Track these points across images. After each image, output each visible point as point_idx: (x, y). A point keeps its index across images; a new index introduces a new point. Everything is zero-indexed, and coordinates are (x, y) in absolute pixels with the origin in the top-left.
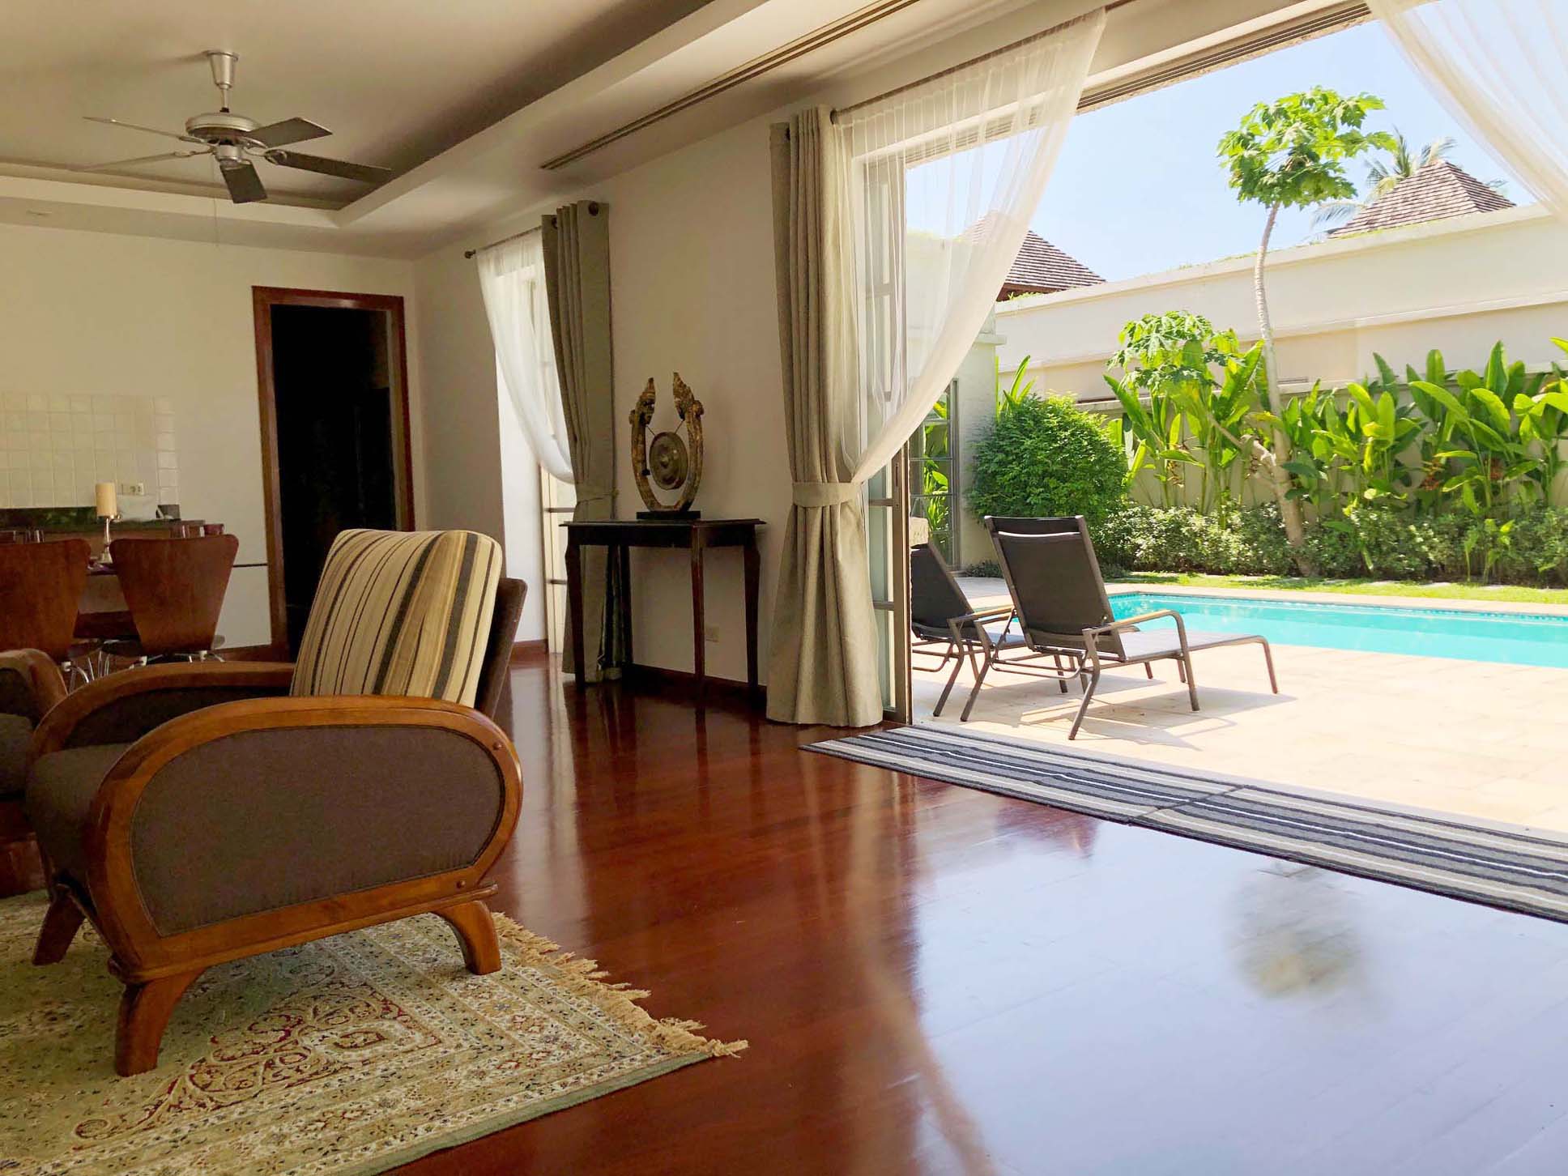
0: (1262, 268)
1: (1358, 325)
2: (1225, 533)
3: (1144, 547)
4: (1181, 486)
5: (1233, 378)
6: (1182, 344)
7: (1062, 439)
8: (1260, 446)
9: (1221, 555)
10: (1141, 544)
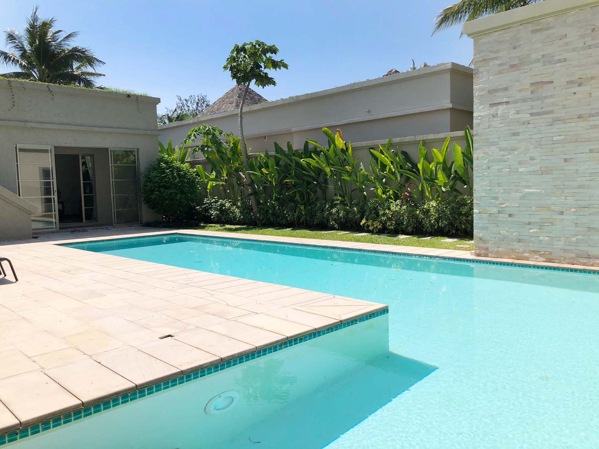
0: (241, 111)
2: (236, 209)
3: (214, 214)
4: (228, 191)
5: (230, 151)
6: (210, 137)
7: (167, 173)
8: (244, 176)
9: (235, 217)
10: (213, 214)
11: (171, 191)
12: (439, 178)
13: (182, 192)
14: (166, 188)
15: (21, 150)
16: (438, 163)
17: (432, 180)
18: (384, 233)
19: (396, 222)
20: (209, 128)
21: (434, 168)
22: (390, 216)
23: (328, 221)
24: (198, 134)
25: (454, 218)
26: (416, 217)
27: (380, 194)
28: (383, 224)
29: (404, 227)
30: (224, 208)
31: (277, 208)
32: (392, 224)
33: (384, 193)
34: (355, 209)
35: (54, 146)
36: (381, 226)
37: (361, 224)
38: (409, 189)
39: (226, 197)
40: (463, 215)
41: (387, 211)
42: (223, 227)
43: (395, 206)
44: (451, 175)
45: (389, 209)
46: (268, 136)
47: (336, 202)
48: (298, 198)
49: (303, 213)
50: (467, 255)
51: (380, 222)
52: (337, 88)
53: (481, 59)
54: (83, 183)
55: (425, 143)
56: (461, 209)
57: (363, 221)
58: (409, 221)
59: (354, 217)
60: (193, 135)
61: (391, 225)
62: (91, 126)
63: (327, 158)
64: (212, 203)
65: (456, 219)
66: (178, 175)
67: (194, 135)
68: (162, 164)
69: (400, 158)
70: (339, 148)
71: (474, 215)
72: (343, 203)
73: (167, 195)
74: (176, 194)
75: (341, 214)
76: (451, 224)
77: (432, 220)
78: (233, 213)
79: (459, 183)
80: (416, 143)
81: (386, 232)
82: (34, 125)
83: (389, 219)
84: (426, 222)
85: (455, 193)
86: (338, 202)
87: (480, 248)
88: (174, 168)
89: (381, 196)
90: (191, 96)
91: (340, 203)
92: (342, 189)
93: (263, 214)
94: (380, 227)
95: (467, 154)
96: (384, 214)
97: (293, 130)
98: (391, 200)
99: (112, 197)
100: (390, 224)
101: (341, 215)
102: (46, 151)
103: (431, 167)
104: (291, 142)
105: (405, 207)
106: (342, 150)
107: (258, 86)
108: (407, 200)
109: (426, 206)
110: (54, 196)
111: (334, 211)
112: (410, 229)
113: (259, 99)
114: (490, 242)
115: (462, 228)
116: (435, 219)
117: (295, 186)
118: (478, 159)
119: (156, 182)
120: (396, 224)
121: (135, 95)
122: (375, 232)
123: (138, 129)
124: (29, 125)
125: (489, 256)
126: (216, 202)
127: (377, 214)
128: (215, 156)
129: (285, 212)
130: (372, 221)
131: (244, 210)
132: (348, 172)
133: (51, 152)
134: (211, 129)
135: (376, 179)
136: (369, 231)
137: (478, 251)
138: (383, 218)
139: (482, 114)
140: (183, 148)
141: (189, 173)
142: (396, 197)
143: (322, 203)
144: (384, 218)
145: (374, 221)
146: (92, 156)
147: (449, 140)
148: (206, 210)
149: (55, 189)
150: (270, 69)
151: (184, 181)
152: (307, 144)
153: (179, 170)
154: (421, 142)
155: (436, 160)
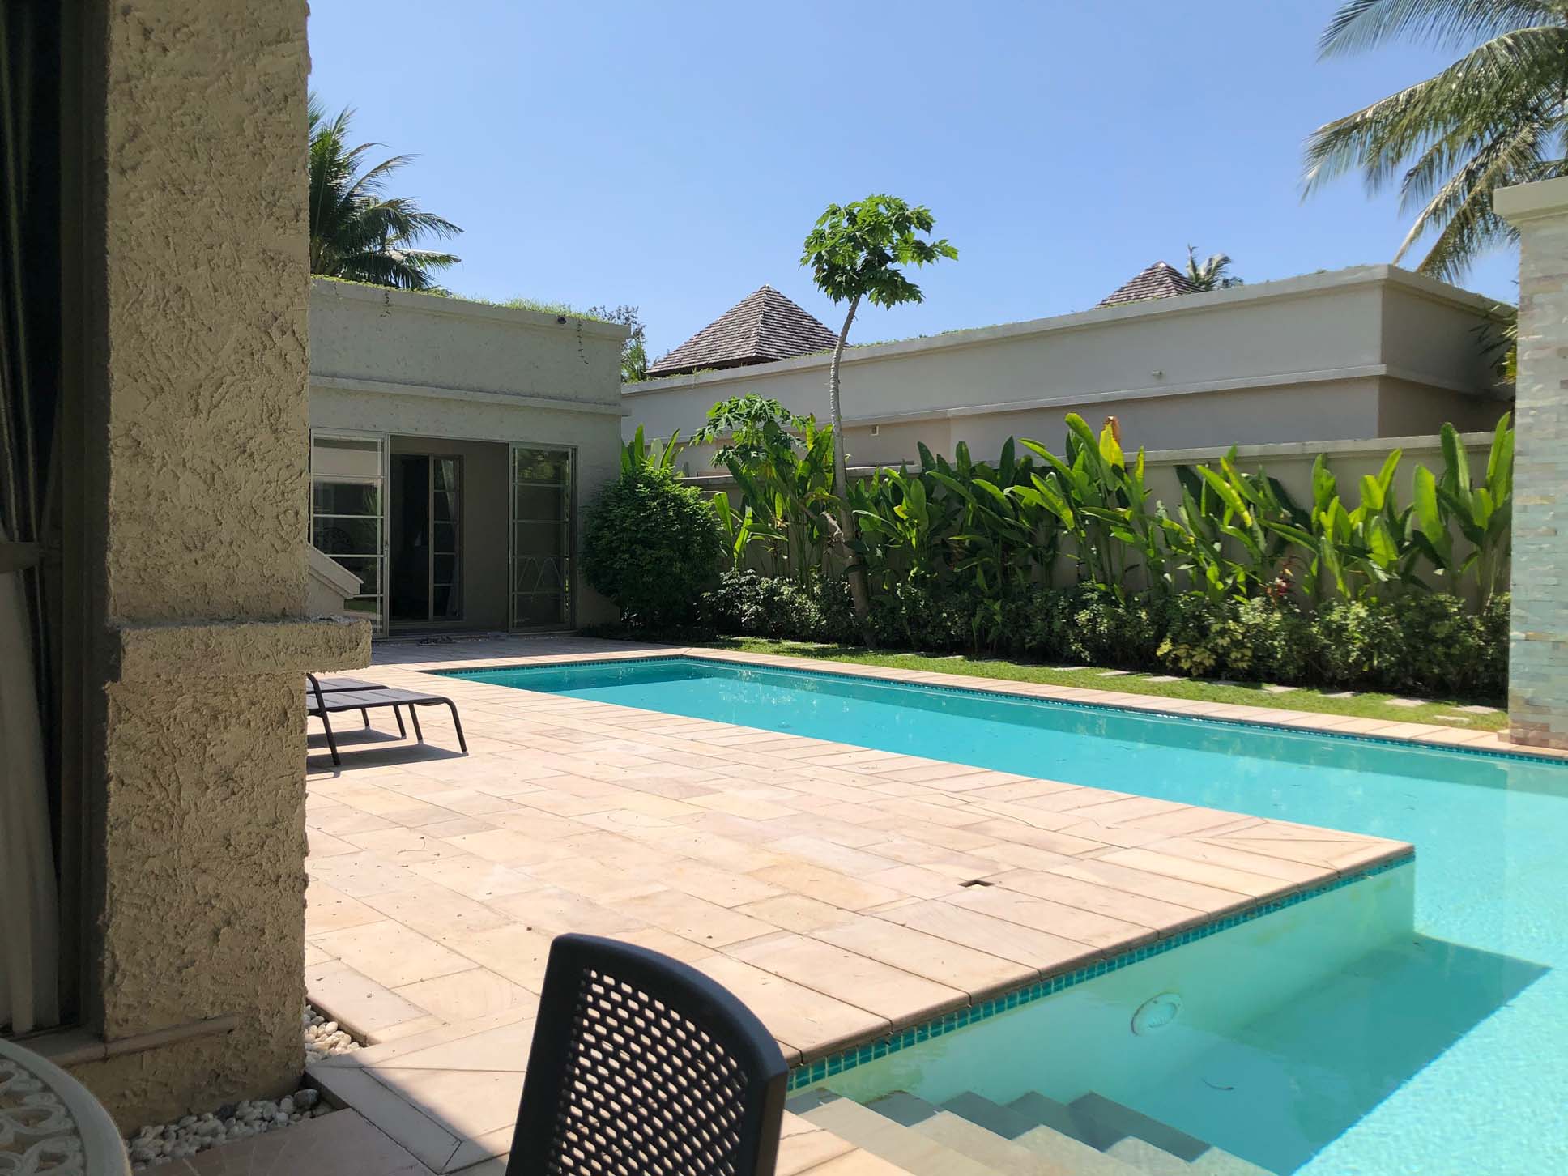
0: (837, 363)
1: (949, 415)
2: (809, 603)
3: (748, 613)
4: (786, 557)
5: (806, 459)
6: (760, 425)
7: (651, 508)
8: (834, 523)
9: (804, 624)
10: (746, 611)
11: (661, 553)
12: (1376, 547)
13: (685, 556)
14: (648, 544)
15: (320, 442)
16: (1371, 513)
17: (1354, 551)
18: (1219, 679)
19: (1253, 652)
20: (763, 405)
21: (1361, 524)
22: (1240, 637)
23: (1063, 640)
24: (736, 419)
25: (1414, 647)
26: (1311, 640)
27: (1213, 581)
28: (1220, 656)
29: (1276, 664)
30: (776, 598)
31: (922, 603)
32: (1243, 655)
33: (1221, 579)
34: (1143, 615)
35: (392, 436)
36: (1212, 662)
37: (1159, 653)
38: (1288, 571)
39: (779, 570)
40: (1438, 641)
41: (1231, 624)
42: (776, 647)
43: (1251, 612)
44: (1404, 541)
45: (1237, 619)
46: (883, 426)
47: (1088, 595)
48: (980, 580)
49: (998, 618)
50: (1490, 740)
51: (1209, 650)
52: (1076, 314)
53: (1539, 275)
54: (435, 525)
55: (1328, 460)
56: (1432, 628)
57: (1165, 647)
58: (1290, 650)
59: (1139, 633)
60: (723, 420)
61: (1242, 660)
62: (473, 390)
63: (1064, 484)
64: (743, 584)
65: (1419, 651)
66: (678, 513)
67: (727, 420)
68: (640, 488)
69: (1266, 494)
70: (1107, 463)
71: (1512, 645)
72: (1105, 598)
73: (650, 562)
74: (671, 560)
75: (1101, 626)
76: (1402, 663)
77: (1354, 651)
78: (801, 611)
79: (1423, 561)
80: (1309, 459)
81: (1223, 676)
82: (352, 384)
83: (1237, 644)
84: (1334, 654)
85: (1412, 587)
86: (1095, 596)
87: (1526, 725)
88: (667, 497)
89: (1214, 586)
90: (595, 309)
91: (1098, 600)
92: (1102, 565)
93: (882, 617)
94: (1210, 662)
95: (1447, 491)
96: (1223, 632)
97: (952, 412)
98: (1239, 598)
99: (510, 562)
100: (1239, 656)
101: (1102, 628)
102: (370, 446)
103: (1351, 521)
104: (967, 443)
105: (1277, 616)
106: (1115, 469)
107: (877, 304)
108: (1281, 600)
109: (1335, 616)
110: (382, 553)
111: (1083, 616)
112: (1291, 670)
113: (812, 328)
114: (1554, 711)
115: (1432, 672)
116: (1360, 649)
117: (974, 550)
118: (1525, 509)
119: (625, 530)
120: (1254, 656)
121: (574, 319)
122: (1195, 674)
123: (577, 399)
124: (341, 383)
125: (1550, 745)
126: (752, 582)
127: (1203, 631)
128: (771, 471)
129: (945, 615)
130: (1187, 646)
131: (830, 605)
132: (1125, 522)
133: (382, 450)
134: (767, 408)
135: (1201, 542)
136: (1179, 672)
137: (1520, 732)
138: (1220, 641)
139: (1540, 404)
140: (672, 445)
141: (702, 510)
142: (1252, 590)
143: (1047, 595)
144: (1225, 642)
145: (1193, 647)
146: (458, 459)
147: (1399, 456)
148: (729, 602)
149: (387, 537)
150: (905, 264)
151: (691, 530)
152: (1009, 447)
153: (680, 502)
154: (1319, 458)
155: (1366, 504)
